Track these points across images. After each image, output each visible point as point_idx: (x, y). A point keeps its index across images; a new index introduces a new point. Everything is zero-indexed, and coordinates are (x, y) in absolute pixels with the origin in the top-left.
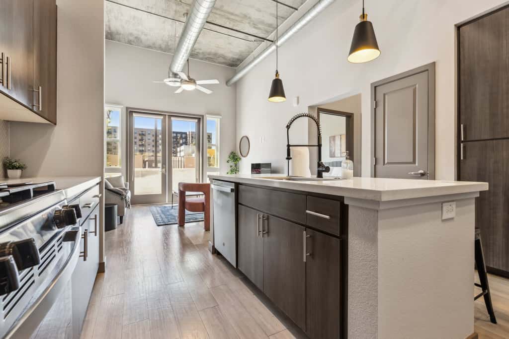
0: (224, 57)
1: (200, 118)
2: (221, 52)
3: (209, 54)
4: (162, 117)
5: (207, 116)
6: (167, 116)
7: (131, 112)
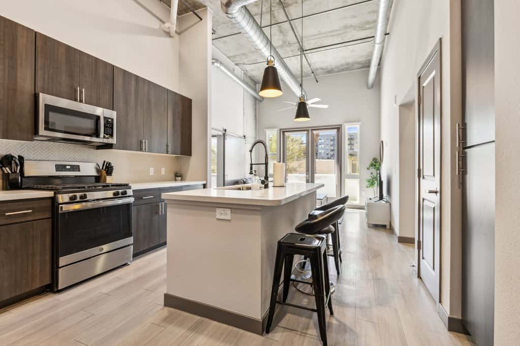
0: (358, 63)
1: (339, 128)
2: (350, 60)
3: (342, 66)
4: (306, 132)
5: (345, 124)
6: (310, 131)
7: (284, 132)
